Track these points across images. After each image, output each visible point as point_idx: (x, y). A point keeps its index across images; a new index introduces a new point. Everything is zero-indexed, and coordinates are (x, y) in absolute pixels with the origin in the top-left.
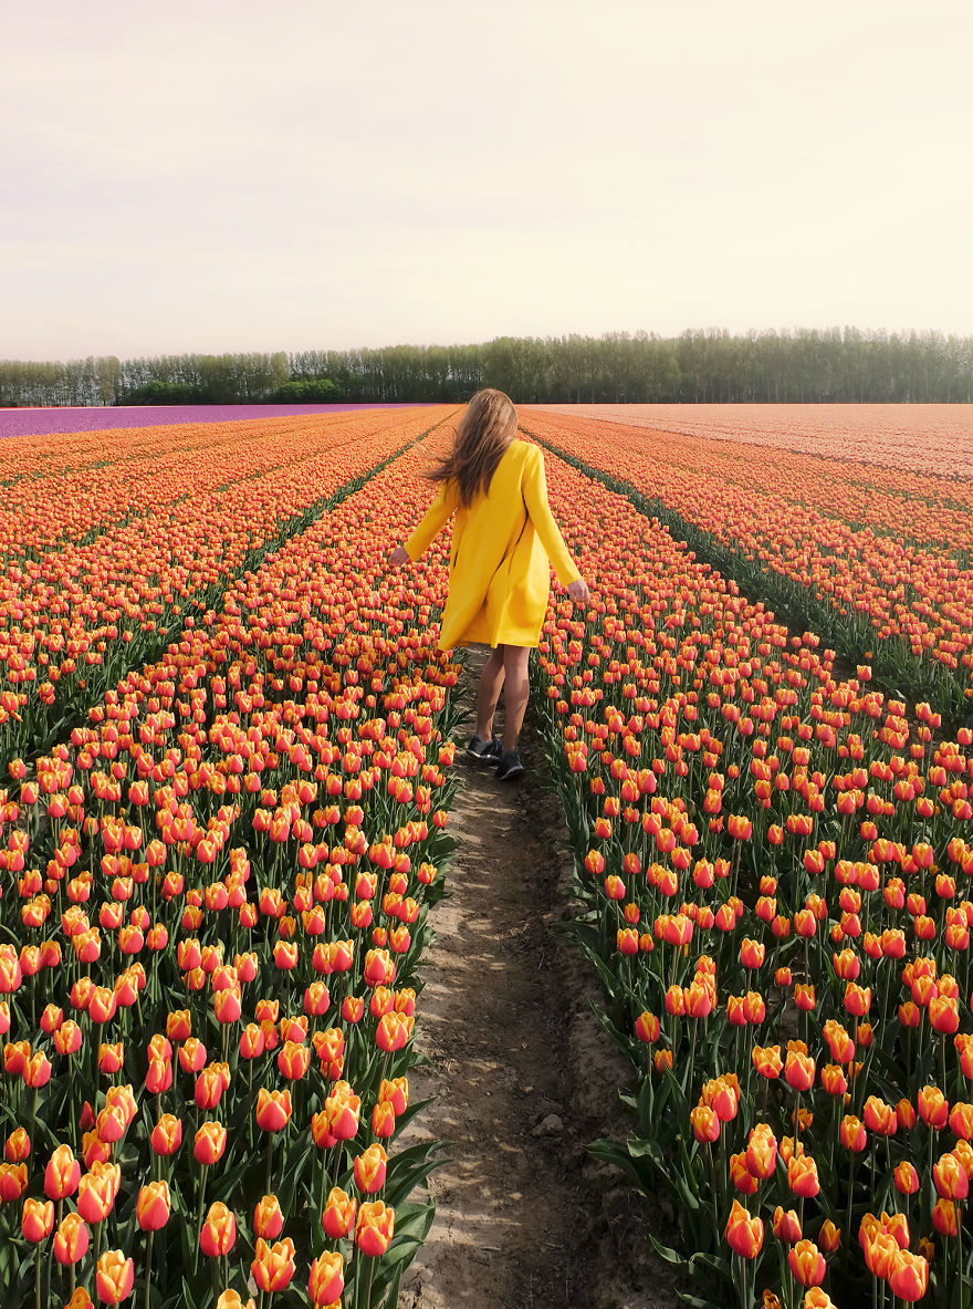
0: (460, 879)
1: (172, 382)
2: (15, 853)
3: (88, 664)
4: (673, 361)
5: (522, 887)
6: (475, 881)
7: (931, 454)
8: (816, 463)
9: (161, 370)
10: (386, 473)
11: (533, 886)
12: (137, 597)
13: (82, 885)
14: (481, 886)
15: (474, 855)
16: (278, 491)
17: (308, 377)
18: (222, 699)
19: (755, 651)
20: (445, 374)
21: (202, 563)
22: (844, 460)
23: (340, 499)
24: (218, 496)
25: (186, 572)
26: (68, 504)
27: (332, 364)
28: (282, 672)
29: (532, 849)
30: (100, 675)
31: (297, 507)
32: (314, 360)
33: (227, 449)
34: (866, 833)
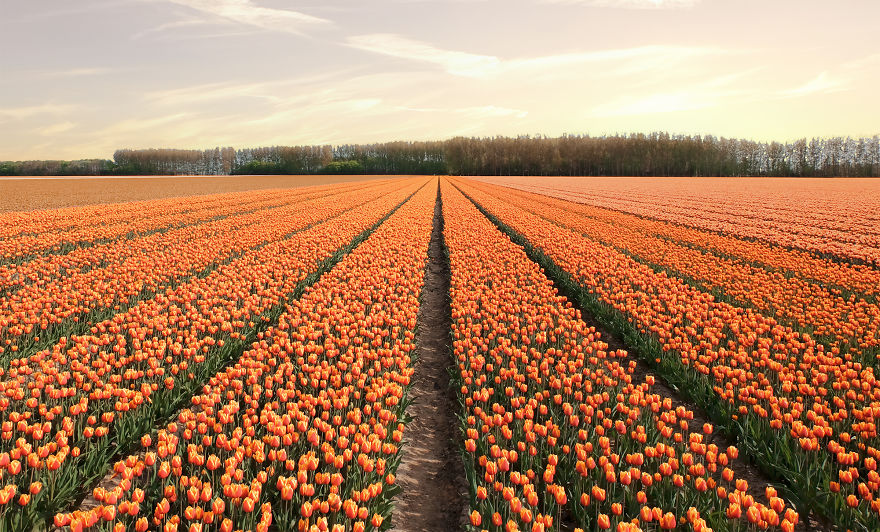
0: (404, 509)
1: (264, 162)
2: (134, 503)
3: (196, 362)
4: (557, 151)
5: (440, 516)
6: (413, 511)
7: (707, 215)
8: (638, 221)
9: (259, 154)
10: (383, 227)
11: (447, 516)
12: (229, 316)
13: (173, 526)
14: (416, 514)
15: (414, 493)
16: (318, 240)
17: (343, 159)
18: (270, 392)
19: (587, 363)
20: (423, 157)
21: (268, 292)
22: (654, 219)
23: (355, 245)
24: (284, 243)
25: (259, 299)
26: (195, 247)
27: (357, 152)
28: (307, 374)
29: (449, 490)
30: (203, 368)
31: (329, 251)
32: (347, 149)
33: (292, 208)
34: (640, 499)
